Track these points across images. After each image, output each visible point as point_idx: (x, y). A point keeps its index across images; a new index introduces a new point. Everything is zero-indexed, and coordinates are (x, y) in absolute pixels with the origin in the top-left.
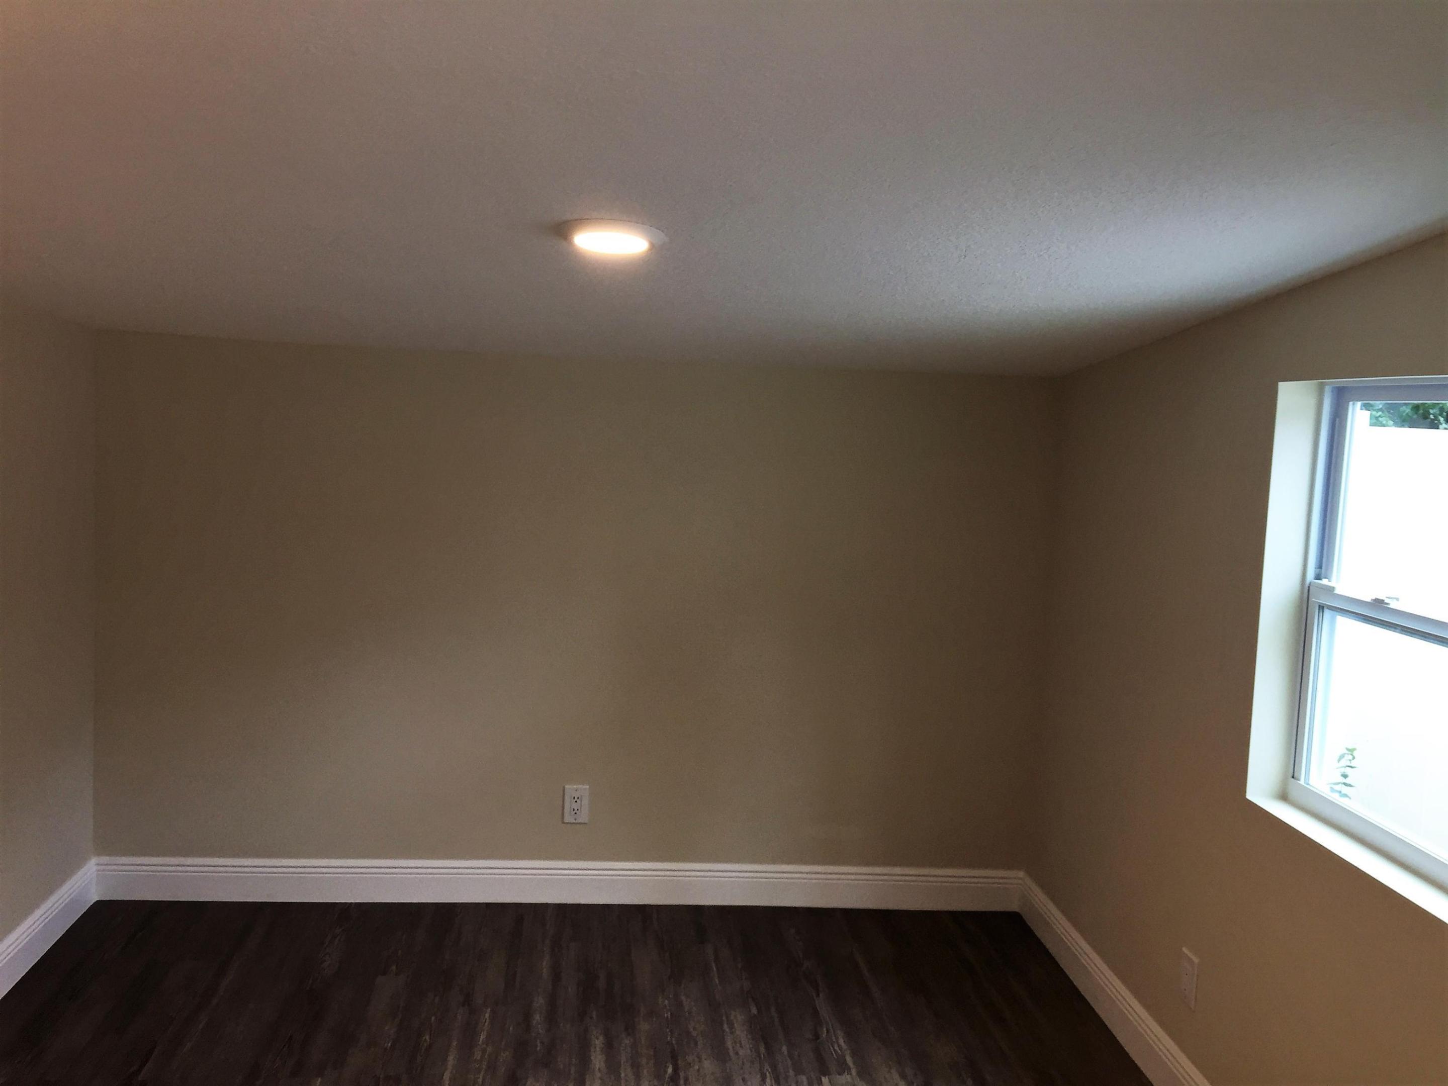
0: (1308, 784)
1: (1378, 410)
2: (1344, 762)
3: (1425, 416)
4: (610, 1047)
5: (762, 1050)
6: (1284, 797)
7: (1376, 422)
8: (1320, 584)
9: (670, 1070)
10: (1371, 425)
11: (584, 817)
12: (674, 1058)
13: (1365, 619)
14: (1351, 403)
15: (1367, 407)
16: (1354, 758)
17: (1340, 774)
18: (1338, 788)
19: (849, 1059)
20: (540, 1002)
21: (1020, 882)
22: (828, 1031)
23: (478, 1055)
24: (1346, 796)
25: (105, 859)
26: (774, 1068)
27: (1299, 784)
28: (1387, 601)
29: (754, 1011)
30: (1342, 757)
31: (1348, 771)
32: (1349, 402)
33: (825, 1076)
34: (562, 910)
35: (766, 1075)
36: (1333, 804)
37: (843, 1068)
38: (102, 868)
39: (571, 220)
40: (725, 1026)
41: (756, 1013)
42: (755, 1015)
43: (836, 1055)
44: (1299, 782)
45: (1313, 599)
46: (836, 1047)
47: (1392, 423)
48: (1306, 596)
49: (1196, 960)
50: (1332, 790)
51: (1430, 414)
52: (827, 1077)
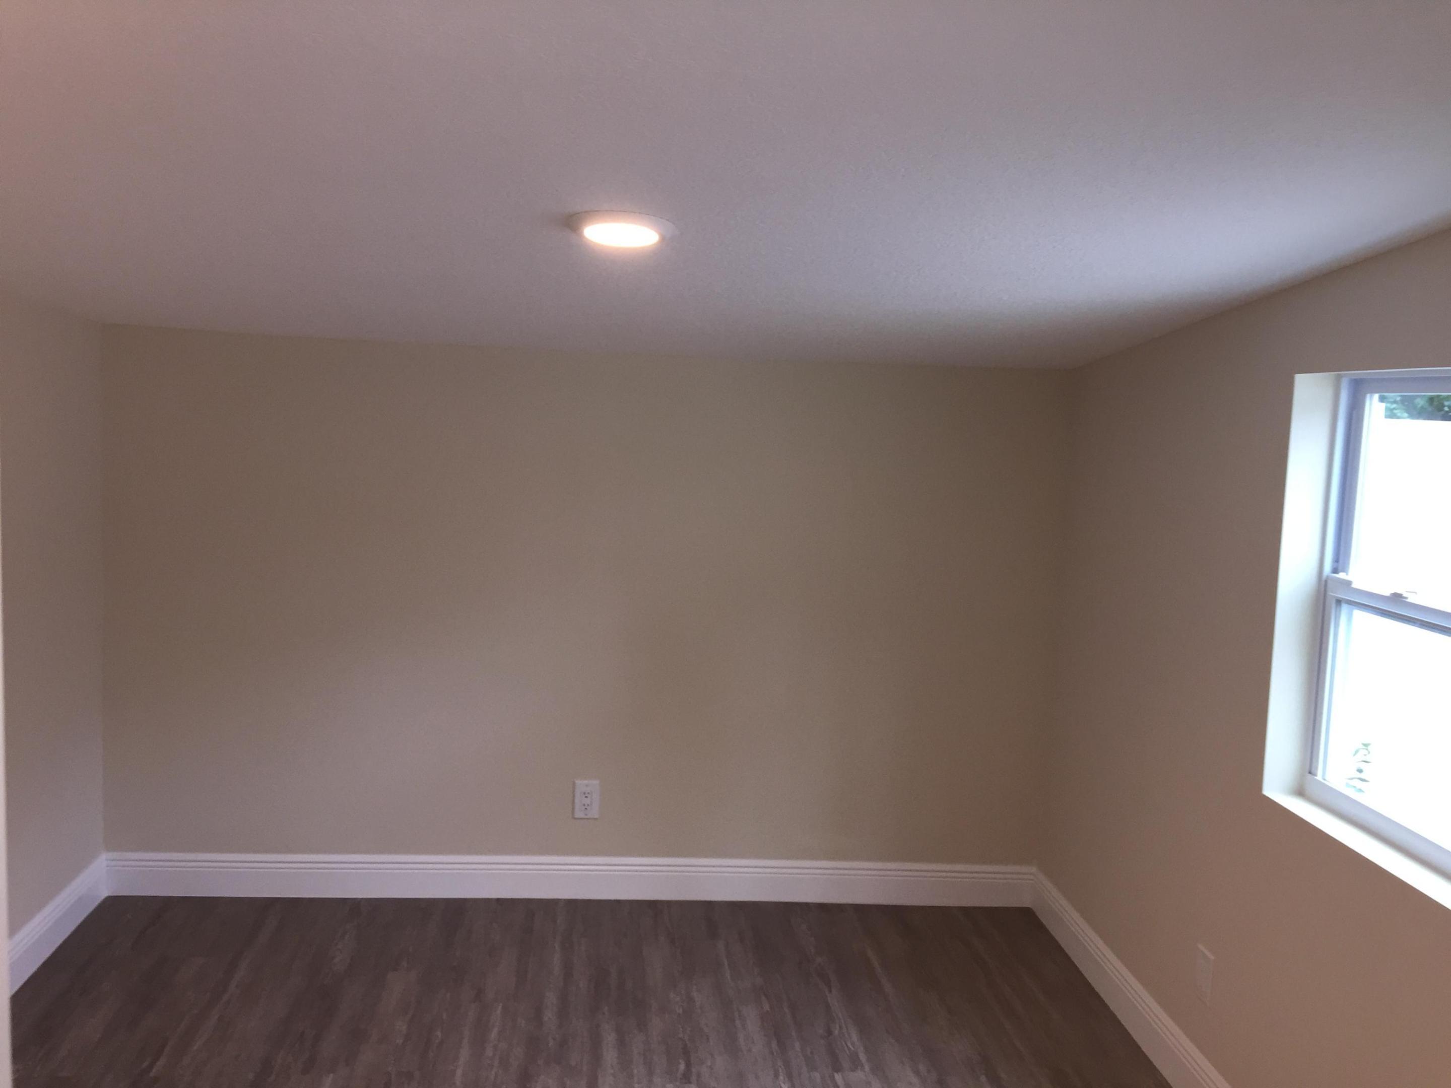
0: (1324, 780)
1: (1395, 402)
2: (1361, 756)
3: (1440, 408)
4: (622, 1044)
5: (774, 1045)
6: (1300, 792)
7: (1391, 414)
8: (1339, 579)
9: (682, 1067)
10: (1387, 417)
11: (594, 812)
12: (686, 1053)
13: (1383, 613)
14: (1368, 396)
15: (1382, 399)
16: (1369, 753)
17: (1356, 769)
18: (1351, 782)
19: (863, 1057)
20: (551, 999)
21: (1032, 877)
22: (841, 1027)
23: (489, 1052)
24: (1360, 790)
25: (115, 855)
26: (787, 1064)
27: (1316, 779)
28: (1405, 595)
29: (767, 1007)
30: (1357, 752)
31: (1363, 766)
32: (1367, 394)
33: (837, 1071)
34: (573, 905)
35: (778, 1071)
36: (1347, 798)
37: (856, 1064)
38: (114, 863)
39: (582, 213)
40: (738, 1022)
41: (769, 1010)
42: (768, 1011)
43: (849, 1052)
44: (1316, 777)
45: (1330, 593)
46: (849, 1044)
47: (1406, 415)
48: (1323, 589)
49: (1212, 957)
50: (1348, 785)
51: (1444, 406)
52: (840, 1075)
